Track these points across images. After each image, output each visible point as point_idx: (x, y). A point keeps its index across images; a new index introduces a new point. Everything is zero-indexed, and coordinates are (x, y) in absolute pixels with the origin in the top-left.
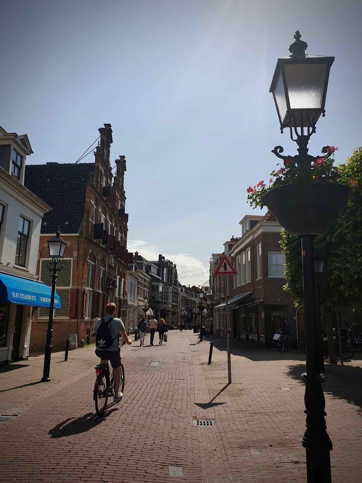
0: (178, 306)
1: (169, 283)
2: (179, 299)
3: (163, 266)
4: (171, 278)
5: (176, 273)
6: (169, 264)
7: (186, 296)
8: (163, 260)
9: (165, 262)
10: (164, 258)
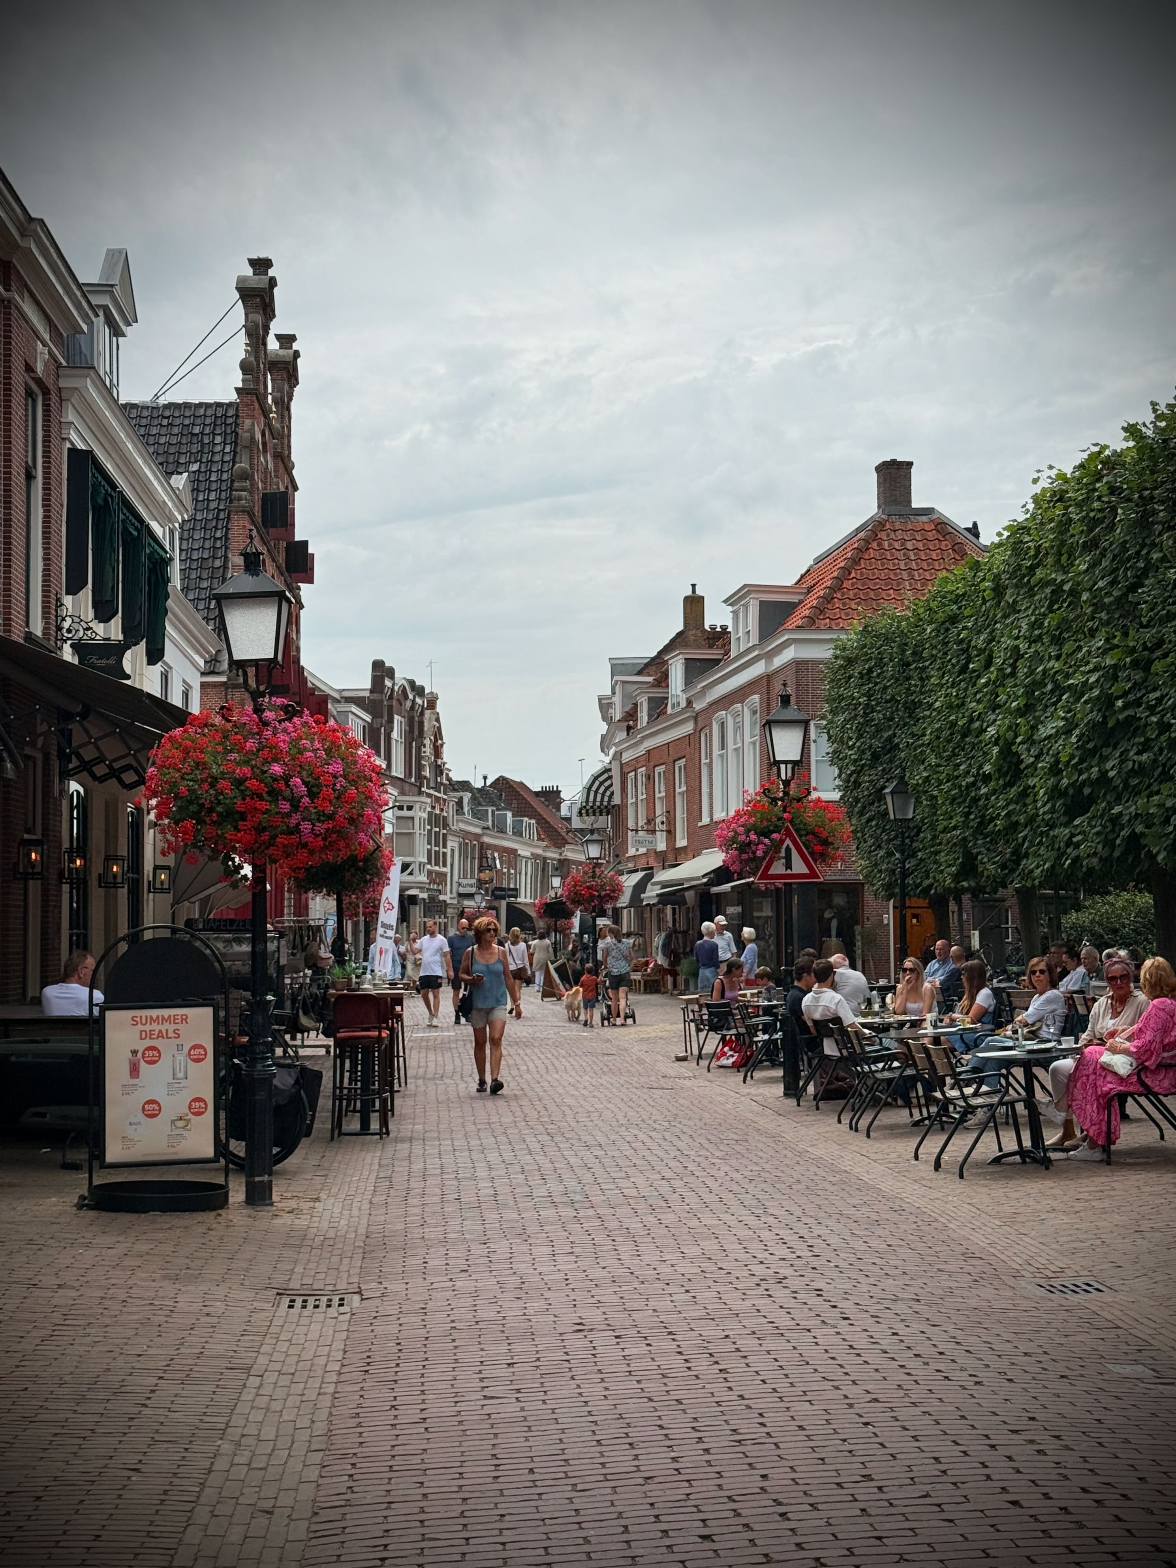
0: (445, 875)
1: (413, 780)
2: (449, 844)
3: (390, 707)
4: (419, 758)
5: (438, 734)
6: (411, 697)
7: (478, 831)
8: (388, 683)
9: (396, 688)
10: (391, 673)
